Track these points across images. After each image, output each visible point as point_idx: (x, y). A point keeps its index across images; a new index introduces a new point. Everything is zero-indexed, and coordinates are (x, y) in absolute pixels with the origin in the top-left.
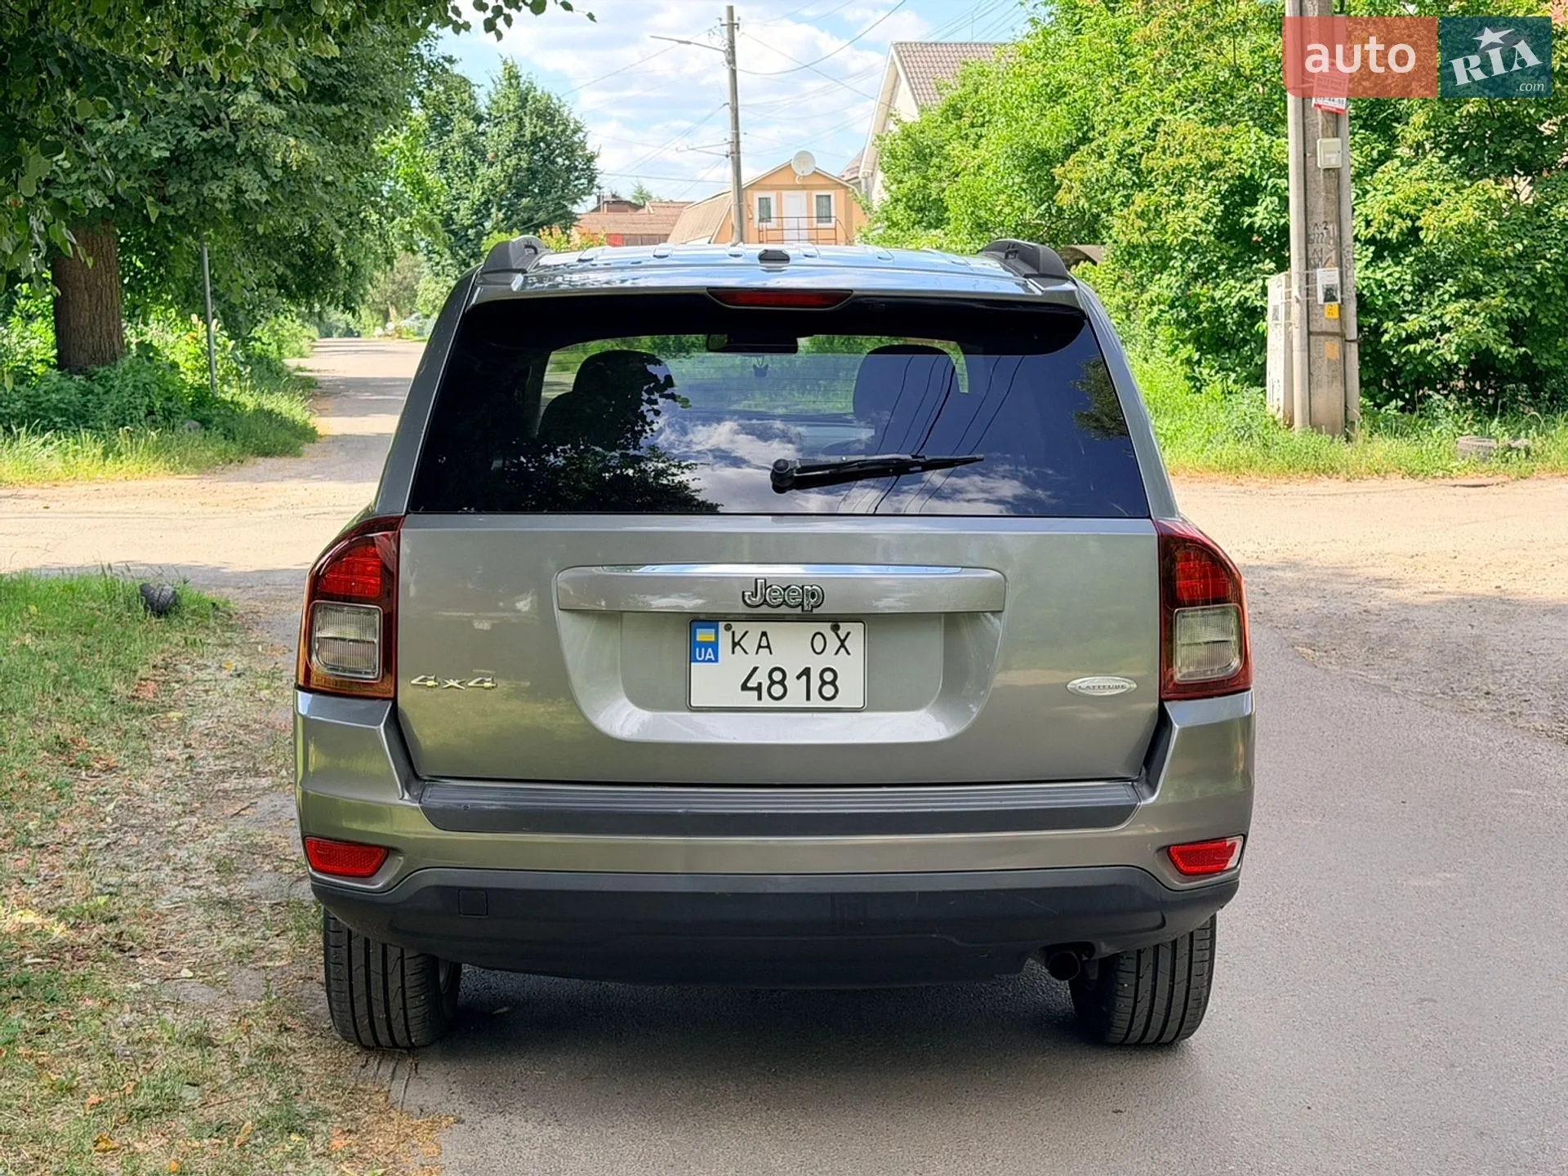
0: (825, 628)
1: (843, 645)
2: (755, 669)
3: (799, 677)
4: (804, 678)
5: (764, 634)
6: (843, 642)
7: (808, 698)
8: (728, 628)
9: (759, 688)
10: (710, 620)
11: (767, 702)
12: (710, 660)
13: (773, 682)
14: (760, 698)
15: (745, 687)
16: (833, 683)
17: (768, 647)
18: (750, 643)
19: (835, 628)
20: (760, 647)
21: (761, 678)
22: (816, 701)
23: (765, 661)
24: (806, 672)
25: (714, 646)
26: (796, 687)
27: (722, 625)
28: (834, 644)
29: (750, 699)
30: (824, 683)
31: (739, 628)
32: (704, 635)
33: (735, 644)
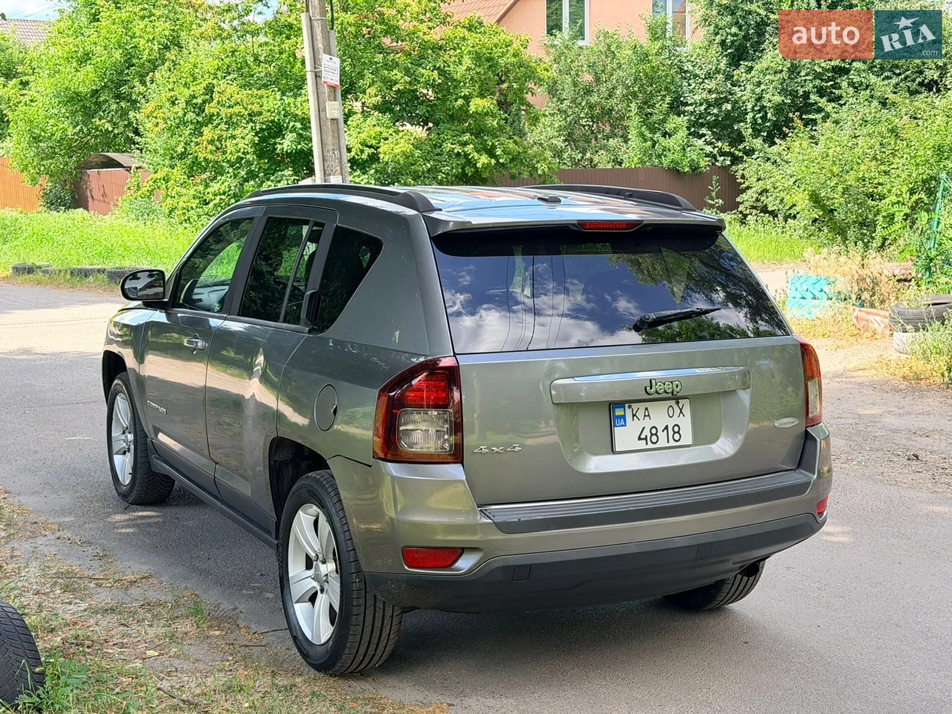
0: (673, 403)
1: (681, 412)
2: (644, 428)
3: (663, 431)
4: (666, 431)
5: (646, 409)
6: (681, 410)
7: (668, 442)
8: (630, 407)
9: (646, 439)
10: (621, 404)
11: (650, 446)
12: (623, 426)
13: (652, 435)
14: (647, 444)
15: (640, 439)
16: (678, 432)
17: (649, 416)
18: (640, 414)
19: (678, 403)
20: (645, 416)
21: (647, 433)
22: (672, 443)
23: (648, 424)
24: (666, 427)
25: (624, 417)
26: (662, 435)
27: (627, 405)
28: (677, 411)
29: (642, 445)
30: (675, 433)
31: (635, 406)
32: (619, 412)
33: (634, 415)
